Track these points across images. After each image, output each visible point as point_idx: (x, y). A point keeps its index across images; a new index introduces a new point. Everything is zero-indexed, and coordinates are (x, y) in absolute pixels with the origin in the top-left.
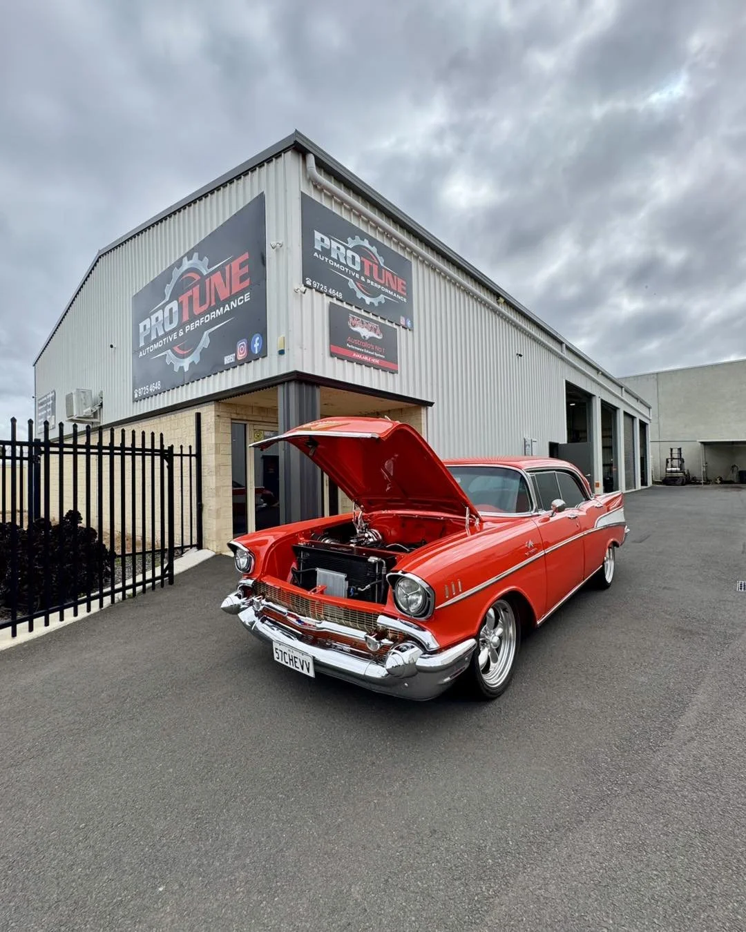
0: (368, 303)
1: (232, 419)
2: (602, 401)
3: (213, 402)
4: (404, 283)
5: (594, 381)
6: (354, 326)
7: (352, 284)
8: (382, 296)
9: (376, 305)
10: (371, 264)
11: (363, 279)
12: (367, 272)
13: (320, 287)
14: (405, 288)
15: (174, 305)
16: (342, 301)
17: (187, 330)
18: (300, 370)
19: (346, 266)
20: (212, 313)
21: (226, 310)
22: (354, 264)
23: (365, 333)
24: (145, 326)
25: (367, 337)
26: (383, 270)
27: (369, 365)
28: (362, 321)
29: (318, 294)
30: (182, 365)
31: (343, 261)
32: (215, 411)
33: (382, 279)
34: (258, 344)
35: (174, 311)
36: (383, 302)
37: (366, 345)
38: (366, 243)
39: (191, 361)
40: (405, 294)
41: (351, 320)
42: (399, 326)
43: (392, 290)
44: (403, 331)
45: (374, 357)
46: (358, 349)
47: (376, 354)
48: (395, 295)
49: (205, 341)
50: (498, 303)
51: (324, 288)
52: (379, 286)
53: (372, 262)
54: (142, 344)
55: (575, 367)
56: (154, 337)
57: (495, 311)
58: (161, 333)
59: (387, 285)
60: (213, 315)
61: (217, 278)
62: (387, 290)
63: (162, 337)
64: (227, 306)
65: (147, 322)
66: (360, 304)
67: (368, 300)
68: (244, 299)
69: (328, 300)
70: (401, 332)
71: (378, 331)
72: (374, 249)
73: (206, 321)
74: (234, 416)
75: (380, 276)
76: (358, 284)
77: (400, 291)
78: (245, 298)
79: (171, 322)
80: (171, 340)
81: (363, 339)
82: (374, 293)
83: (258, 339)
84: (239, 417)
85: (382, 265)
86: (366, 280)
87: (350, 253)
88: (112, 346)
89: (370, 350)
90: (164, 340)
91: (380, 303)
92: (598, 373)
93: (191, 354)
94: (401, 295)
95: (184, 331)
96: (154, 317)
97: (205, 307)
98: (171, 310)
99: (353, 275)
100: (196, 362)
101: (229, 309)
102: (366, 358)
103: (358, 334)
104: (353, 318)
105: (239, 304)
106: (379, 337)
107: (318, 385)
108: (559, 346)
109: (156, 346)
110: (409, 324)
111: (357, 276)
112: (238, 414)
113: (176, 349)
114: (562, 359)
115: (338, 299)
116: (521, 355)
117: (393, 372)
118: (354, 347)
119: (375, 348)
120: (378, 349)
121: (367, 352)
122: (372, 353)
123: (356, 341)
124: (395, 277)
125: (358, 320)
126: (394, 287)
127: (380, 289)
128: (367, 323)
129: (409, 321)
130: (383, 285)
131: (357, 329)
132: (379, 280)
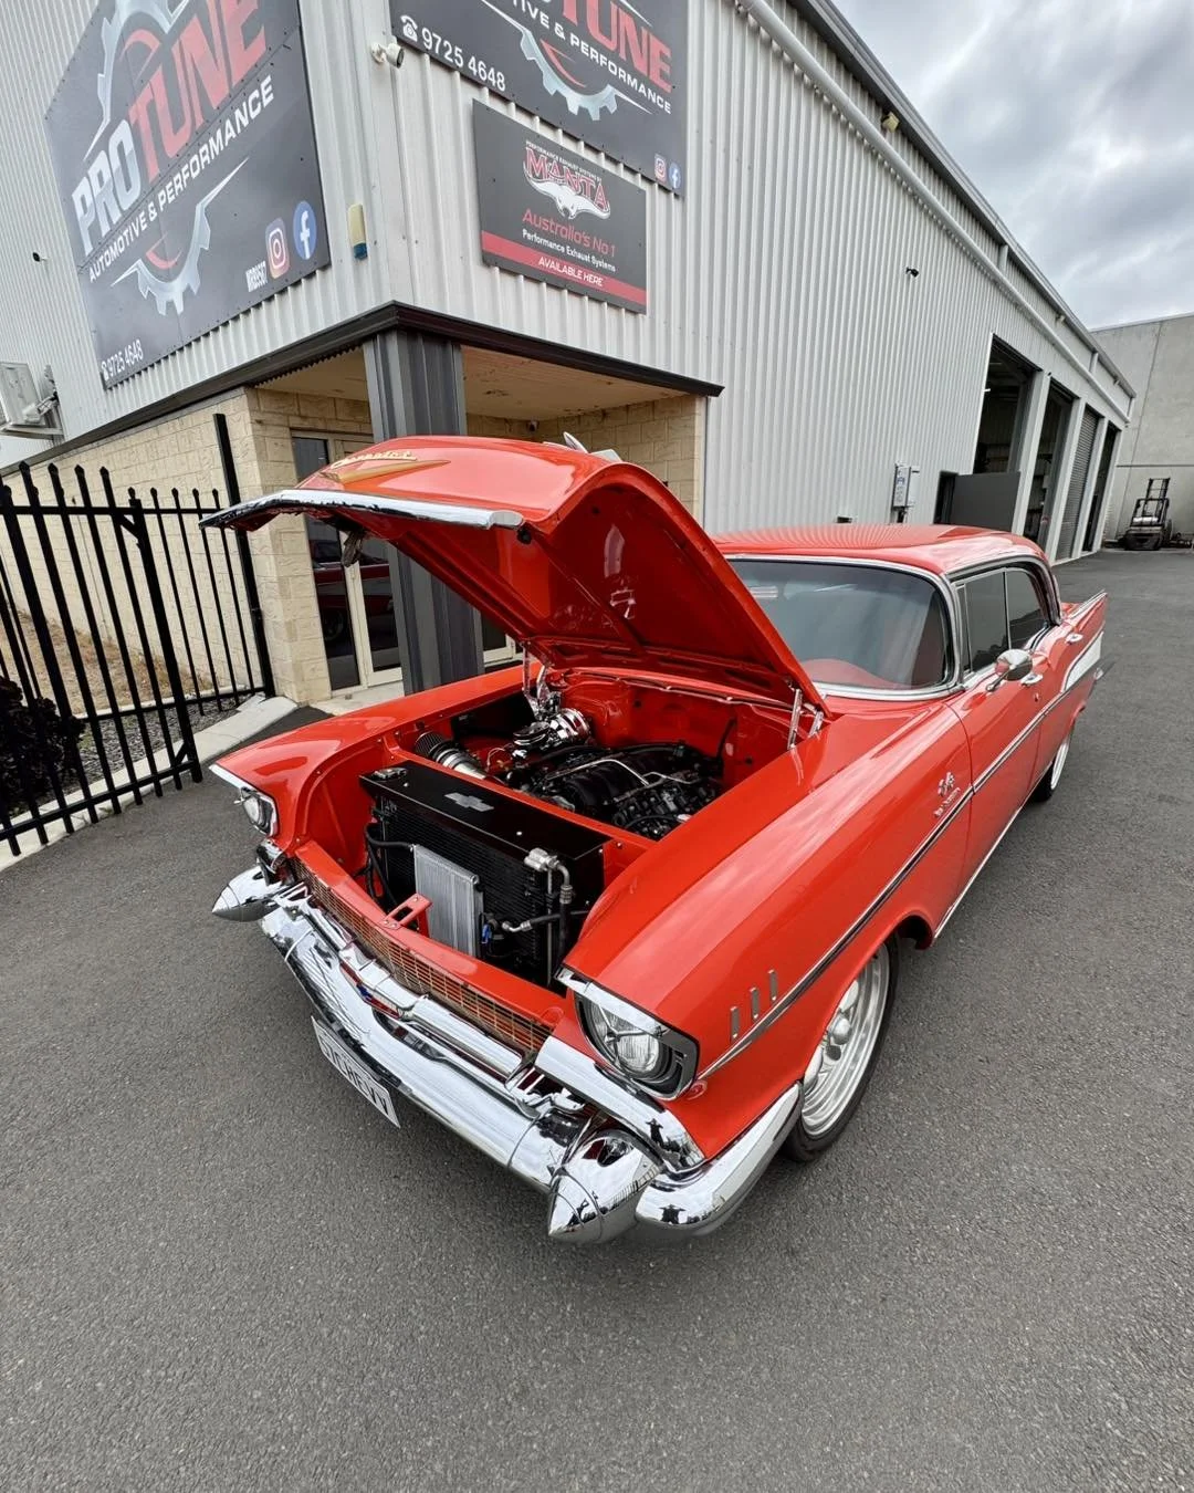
0: (573, 108)
1: (292, 429)
2: (1053, 382)
3: (241, 390)
4: (667, 52)
5: (1047, 336)
6: (539, 178)
7: (529, 46)
8: (609, 88)
9: (595, 116)
11: (559, 30)
12: (570, 14)
13: (443, 49)
14: (667, 70)
15: (125, 134)
16: (505, 100)
17: (162, 203)
18: (406, 299)
20: (202, 150)
21: (228, 137)
23: (569, 199)
24: (83, 200)
25: (573, 212)
26: (614, 7)
27: (578, 291)
28: (559, 164)
29: (441, 74)
30: (170, 298)
32: (252, 411)
33: (610, 37)
34: (308, 233)
35: (126, 151)
36: (613, 108)
37: (570, 234)
39: (183, 288)
40: (668, 88)
41: (531, 159)
42: (650, 181)
43: (635, 74)
44: (660, 196)
45: (589, 267)
46: (551, 245)
47: (594, 261)
48: (642, 89)
49: (202, 234)
50: (884, 130)
51: (453, 54)
52: (603, 60)
54: (88, 249)
55: (1017, 305)
56: (105, 229)
57: (874, 152)
58: (116, 217)
59: (623, 55)
60: (205, 155)
61: (194, 39)
62: (622, 74)
63: (120, 227)
64: (228, 123)
65: (84, 188)
66: (554, 113)
67: (575, 101)
68: (260, 99)
69: (467, 94)
70: (656, 201)
71: (600, 194)
73: (194, 175)
74: (295, 422)
75: (605, 29)
76: (547, 47)
77: (655, 77)
78: (264, 94)
79: (128, 186)
80: (137, 233)
81: (561, 217)
82: (588, 79)
83: (305, 216)
84: (306, 425)
86: (567, 35)
88: (36, 257)
89: (580, 249)
90: (125, 233)
91: (604, 111)
92: (1057, 319)
93: (182, 266)
94: (658, 90)
95: (157, 206)
96: (93, 172)
97: (185, 134)
99: (534, 16)
100: (195, 291)
101: (233, 134)
102: (570, 271)
103: (549, 202)
104: (537, 154)
105: (253, 115)
106: (604, 215)
107: (457, 342)
108: (993, 250)
109: (113, 252)
111: (544, 19)
112: (304, 418)
113: (151, 255)
114: (996, 283)
115: (494, 93)
116: (915, 273)
117: (636, 310)
118: (540, 240)
119: (591, 241)
120: (600, 246)
121: (573, 253)
122: (587, 258)
123: (545, 223)
124: (644, 32)
125: (550, 160)
126: (640, 65)
127: (606, 67)
128: (573, 171)
129: (676, 171)
130: (613, 56)
131: (547, 187)
132: (601, 39)
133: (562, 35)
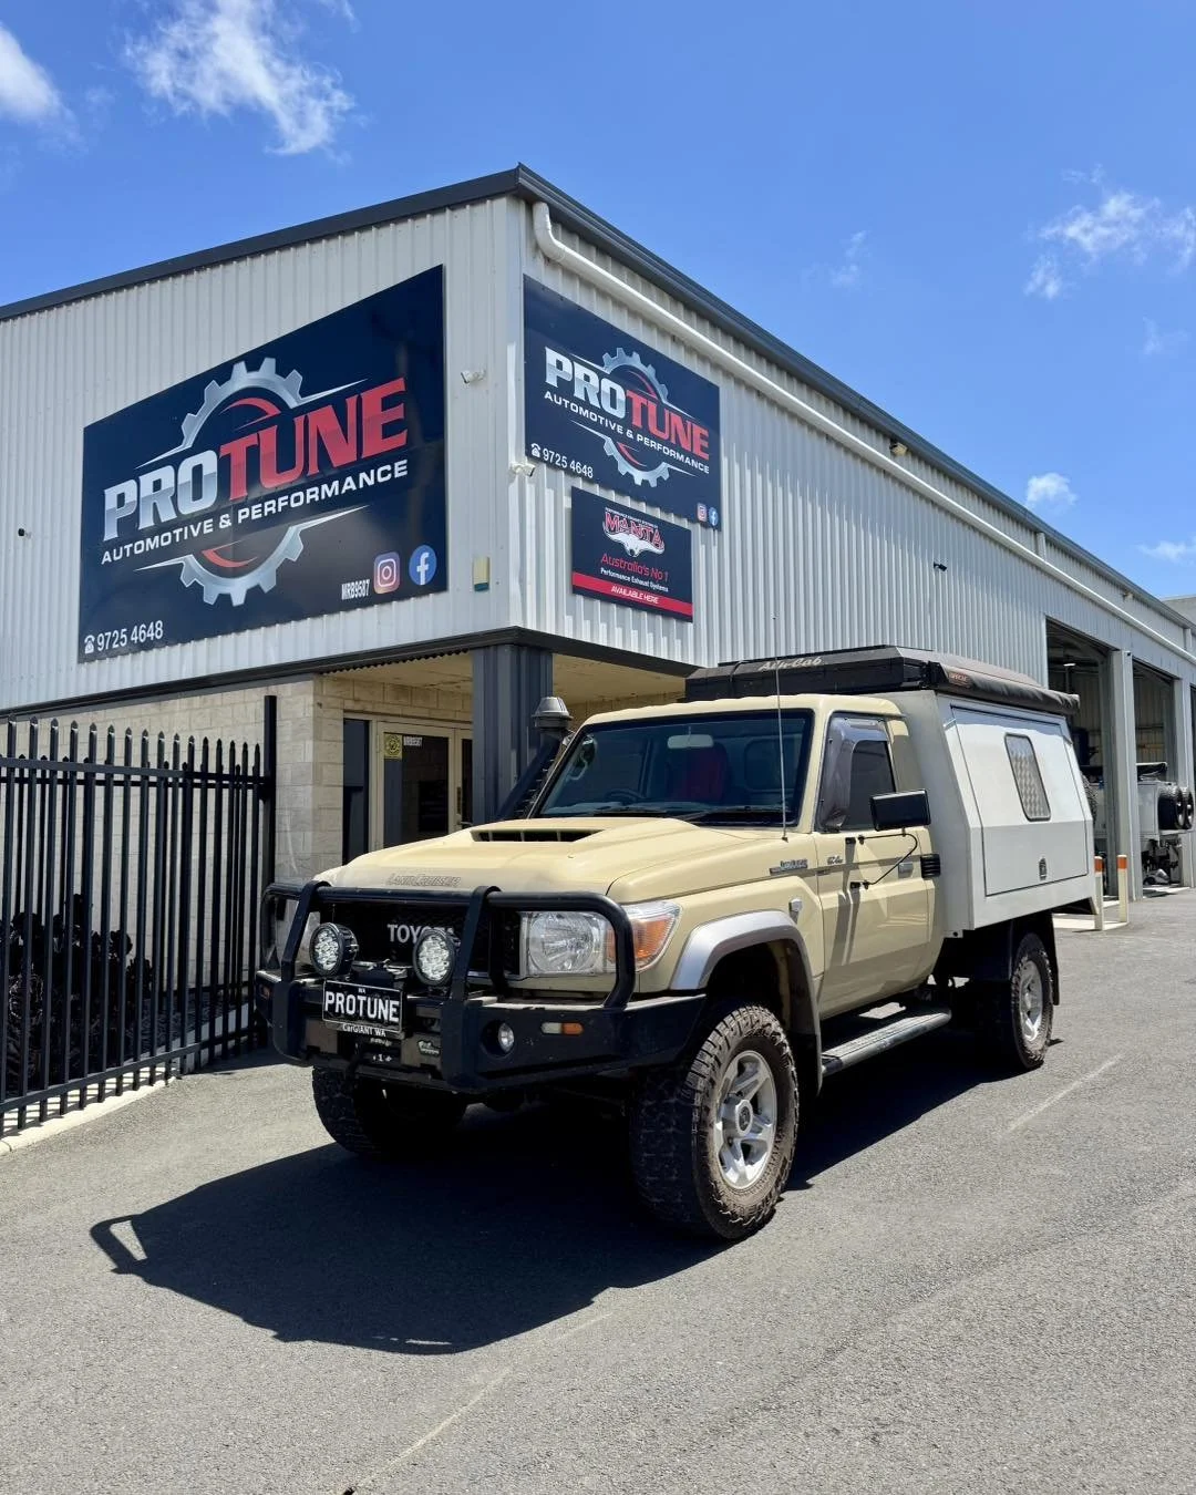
0: (638, 482)
1: (346, 711)
2: (1135, 660)
3: (311, 675)
4: (705, 433)
5: (1115, 614)
6: (614, 531)
7: (610, 447)
8: (664, 465)
9: (653, 484)
10: (644, 401)
11: (629, 434)
12: (637, 422)
13: (555, 459)
14: (706, 445)
15: (208, 461)
16: (592, 483)
17: (241, 518)
19: (601, 412)
20: (309, 491)
21: (346, 488)
22: (613, 405)
23: (633, 543)
24: (121, 498)
25: (637, 552)
26: (667, 412)
27: (638, 607)
28: (628, 521)
29: (552, 472)
30: (225, 591)
31: (594, 402)
32: (315, 694)
33: (663, 431)
34: (426, 567)
35: (205, 472)
36: (666, 477)
37: (634, 567)
38: (635, 361)
39: (250, 585)
40: (706, 456)
41: (608, 519)
42: (695, 522)
43: (682, 451)
44: (703, 531)
45: (648, 590)
46: (623, 577)
47: (652, 585)
48: (687, 460)
49: (291, 547)
50: (894, 455)
51: (561, 461)
52: (659, 447)
53: (644, 396)
54: (111, 533)
55: (1068, 586)
56: (146, 523)
59: (673, 441)
60: (312, 494)
61: (325, 420)
62: (670, 452)
63: (170, 526)
64: (349, 479)
65: (128, 488)
66: (624, 485)
67: (639, 477)
68: (392, 472)
69: (568, 483)
70: (697, 532)
71: (657, 537)
72: (649, 371)
73: (293, 505)
74: (350, 705)
75: (661, 427)
76: (621, 446)
77: (697, 451)
78: (397, 469)
80: (195, 534)
81: (631, 557)
82: (647, 460)
83: (425, 555)
84: (358, 707)
85: (665, 402)
86: (635, 437)
87: (607, 384)
88: (22, 533)
89: (644, 579)
90: (177, 532)
91: (660, 480)
93: (253, 569)
94: (699, 459)
95: (234, 519)
97: (292, 476)
98: (198, 470)
99: (613, 428)
100: (266, 590)
101: (354, 487)
102: (634, 595)
103: (620, 546)
104: (612, 515)
105: (382, 479)
106: (659, 551)
107: (550, 652)
109: (151, 544)
110: (713, 518)
111: (620, 429)
112: (357, 700)
113: (210, 554)
114: (1038, 567)
115: (586, 479)
116: (943, 568)
117: (684, 618)
118: (613, 574)
119: (650, 572)
120: (656, 573)
121: (637, 581)
122: (646, 584)
123: (616, 562)
124: (689, 423)
125: (621, 518)
126: (686, 445)
127: (661, 451)
128: (637, 523)
129: (714, 513)
130: (666, 443)
131: (618, 537)
132: (659, 434)
133: (631, 436)
